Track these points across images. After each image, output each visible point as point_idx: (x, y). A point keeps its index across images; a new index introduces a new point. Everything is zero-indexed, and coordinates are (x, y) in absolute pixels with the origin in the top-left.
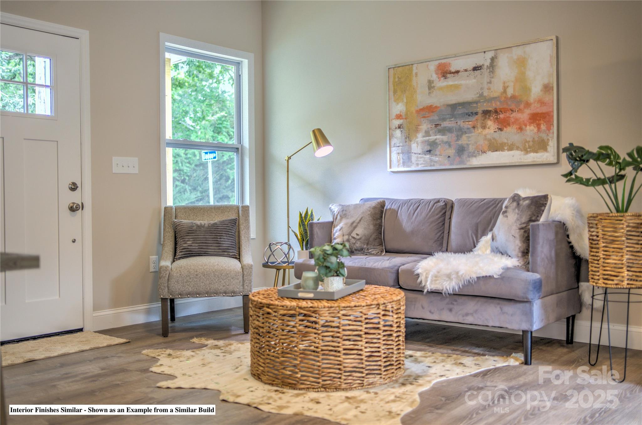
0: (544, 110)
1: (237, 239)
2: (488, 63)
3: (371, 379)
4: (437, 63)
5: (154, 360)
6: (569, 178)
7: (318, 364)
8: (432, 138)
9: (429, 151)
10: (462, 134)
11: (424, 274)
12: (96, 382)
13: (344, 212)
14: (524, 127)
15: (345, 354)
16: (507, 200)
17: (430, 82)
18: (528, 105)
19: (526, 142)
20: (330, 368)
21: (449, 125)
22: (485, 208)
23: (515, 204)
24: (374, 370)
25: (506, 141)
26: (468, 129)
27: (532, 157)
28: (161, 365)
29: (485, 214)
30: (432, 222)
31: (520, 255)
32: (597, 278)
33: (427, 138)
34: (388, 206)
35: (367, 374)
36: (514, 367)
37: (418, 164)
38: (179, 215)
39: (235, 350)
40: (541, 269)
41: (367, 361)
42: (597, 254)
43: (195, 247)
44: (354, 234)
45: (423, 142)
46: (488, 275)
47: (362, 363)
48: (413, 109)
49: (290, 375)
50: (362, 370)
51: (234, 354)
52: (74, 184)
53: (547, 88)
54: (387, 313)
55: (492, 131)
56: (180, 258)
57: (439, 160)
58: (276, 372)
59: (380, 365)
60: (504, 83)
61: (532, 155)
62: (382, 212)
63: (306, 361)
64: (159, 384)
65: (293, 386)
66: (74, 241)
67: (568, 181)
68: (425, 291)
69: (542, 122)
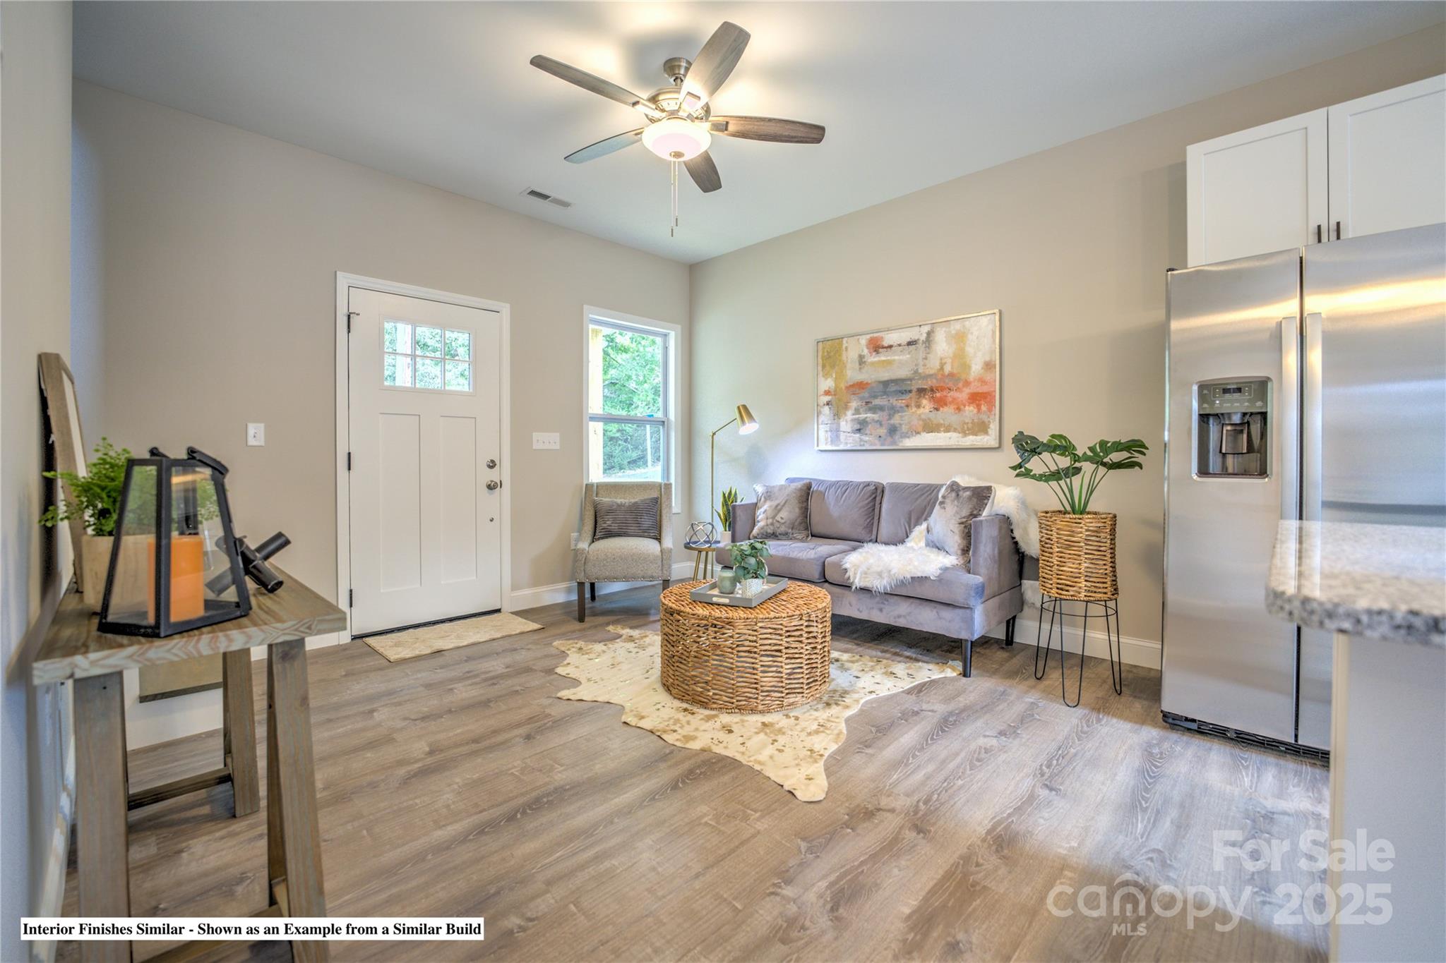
0: (985, 389)
1: (658, 518)
2: (923, 337)
3: (792, 699)
4: (868, 337)
5: (563, 655)
6: (1018, 471)
7: (732, 682)
8: (863, 416)
9: (859, 430)
10: (894, 413)
11: (853, 570)
12: (496, 686)
13: (768, 495)
14: (962, 407)
15: (763, 672)
16: (944, 487)
17: (861, 357)
18: (967, 383)
19: (965, 423)
20: (745, 687)
21: (881, 403)
22: (919, 494)
23: (954, 494)
24: (795, 688)
25: (942, 422)
26: (901, 407)
27: (970, 440)
28: (569, 664)
29: (919, 500)
30: (861, 508)
31: (959, 552)
32: (1050, 586)
33: (857, 416)
34: (814, 487)
35: (787, 694)
36: (952, 679)
37: (846, 443)
38: (601, 492)
39: (649, 645)
40: (983, 570)
41: (787, 679)
42: (1050, 560)
43: (615, 527)
44: (778, 518)
45: (853, 420)
46: (923, 575)
47: (782, 682)
48: (843, 386)
49: (701, 692)
50: (781, 689)
51: (647, 650)
52: (492, 461)
53: (988, 366)
54: (811, 623)
55: (927, 411)
56: (599, 539)
57: (869, 440)
58: (686, 687)
59: (802, 683)
60: (941, 359)
61: (971, 437)
62: (809, 494)
63: (719, 678)
64: (559, 695)
65: (704, 705)
66: (492, 520)
67: (1018, 475)
68: (854, 588)
69: (983, 402)
